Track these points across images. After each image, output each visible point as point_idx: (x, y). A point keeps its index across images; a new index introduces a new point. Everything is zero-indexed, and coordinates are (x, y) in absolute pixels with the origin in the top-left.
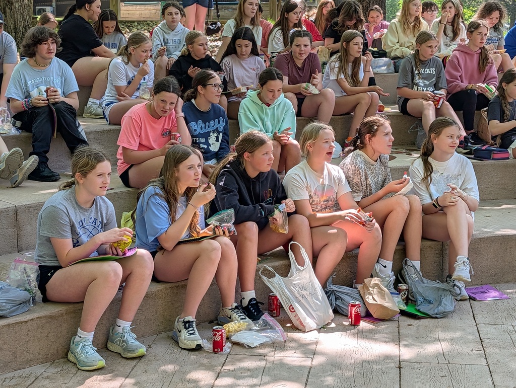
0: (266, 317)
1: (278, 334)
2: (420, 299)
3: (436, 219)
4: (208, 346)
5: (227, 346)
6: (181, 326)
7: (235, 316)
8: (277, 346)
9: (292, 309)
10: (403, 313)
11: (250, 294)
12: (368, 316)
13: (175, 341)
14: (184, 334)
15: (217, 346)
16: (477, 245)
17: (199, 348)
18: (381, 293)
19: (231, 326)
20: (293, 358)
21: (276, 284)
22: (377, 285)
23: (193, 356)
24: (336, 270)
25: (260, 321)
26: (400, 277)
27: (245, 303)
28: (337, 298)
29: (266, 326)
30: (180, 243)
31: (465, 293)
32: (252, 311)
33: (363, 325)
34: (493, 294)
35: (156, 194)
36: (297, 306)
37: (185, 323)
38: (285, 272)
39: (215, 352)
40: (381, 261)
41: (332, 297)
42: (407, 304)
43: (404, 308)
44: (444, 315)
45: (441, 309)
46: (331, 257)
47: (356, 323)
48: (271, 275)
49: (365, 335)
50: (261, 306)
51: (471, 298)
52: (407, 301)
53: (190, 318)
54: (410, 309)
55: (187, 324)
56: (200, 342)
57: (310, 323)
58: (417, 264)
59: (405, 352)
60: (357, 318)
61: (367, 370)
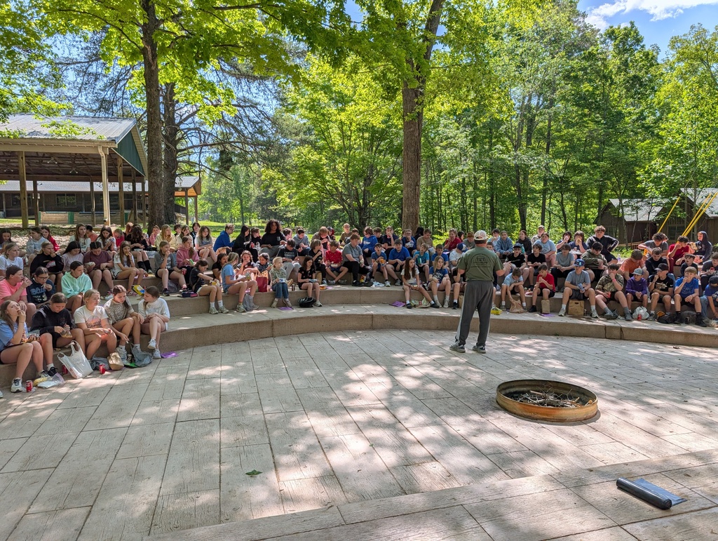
0: (57, 375)
1: (61, 381)
2: (137, 360)
4: (24, 389)
5: (34, 389)
6: (13, 382)
7: (42, 375)
8: (59, 386)
9: (71, 370)
11: (51, 365)
12: (110, 369)
13: (10, 389)
14: (14, 386)
15: (29, 389)
17: (20, 391)
20: (64, 390)
21: (65, 360)
22: (115, 356)
24: (96, 351)
25: (54, 377)
26: (129, 352)
27: (49, 369)
28: (97, 363)
29: (57, 378)
32: (52, 373)
33: (106, 373)
34: (174, 354)
36: (74, 368)
37: (15, 380)
38: (69, 354)
39: (27, 392)
40: (120, 346)
41: (95, 363)
43: (129, 364)
44: (145, 365)
45: (143, 363)
46: (94, 346)
47: (102, 373)
48: (62, 356)
49: (106, 377)
50: (57, 371)
51: (162, 357)
53: (18, 378)
54: (132, 365)
57: (79, 374)
58: (138, 345)
59: (118, 382)
60: (104, 371)
61: (96, 391)
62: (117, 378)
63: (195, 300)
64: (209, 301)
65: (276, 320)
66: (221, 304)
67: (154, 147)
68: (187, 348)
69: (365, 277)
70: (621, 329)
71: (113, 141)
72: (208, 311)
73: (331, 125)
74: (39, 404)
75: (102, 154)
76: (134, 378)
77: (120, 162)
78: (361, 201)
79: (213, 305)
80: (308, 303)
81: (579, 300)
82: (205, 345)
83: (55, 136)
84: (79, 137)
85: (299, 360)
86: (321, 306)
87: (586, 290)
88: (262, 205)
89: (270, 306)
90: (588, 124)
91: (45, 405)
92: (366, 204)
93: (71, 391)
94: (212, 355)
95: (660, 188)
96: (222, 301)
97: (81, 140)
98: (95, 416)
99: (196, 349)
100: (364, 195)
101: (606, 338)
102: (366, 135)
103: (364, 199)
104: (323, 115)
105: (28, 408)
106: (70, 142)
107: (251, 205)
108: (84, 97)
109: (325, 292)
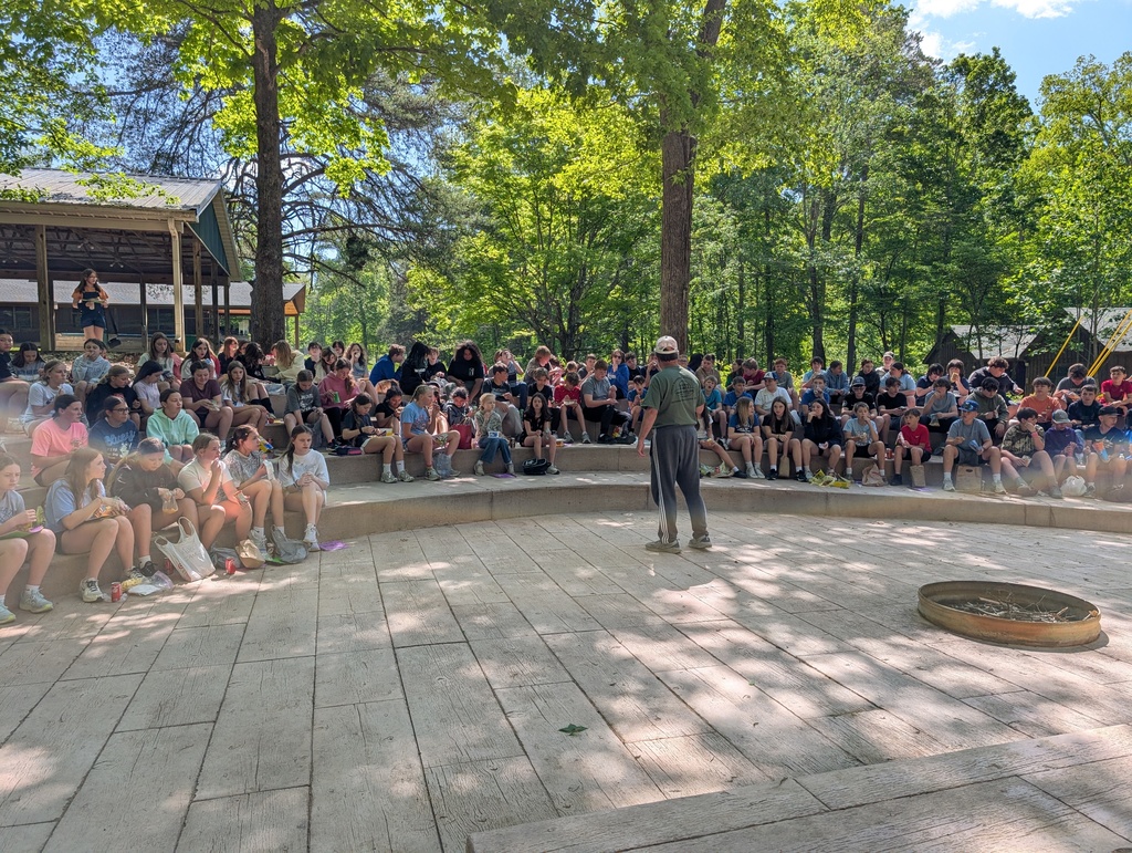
0: (159, 574)
1: (167, 584)
2: (283, 553)
3: (296, 495)
4: (107, 597)
5: (124, 597)
6: (85, 585)
8: (164, 593)
10: (267, 562)
11: (147, 558)
12: (242, 567)
13: (80, 598)
14: (87, 591)
15: (115, 597)
16: (326, 513)
17: (100, 600)
18: (252, 550)
19: (128, 582)
20: (177, 599)
21: (170, 550)
23: (94, 606)
24: (218, 536)
25: (154, 577)
26: (270, 538)
27: (143, 565)
28: (219, 557)
29: (159, 580)
30: (85, 522)
31: (317, 546)
32: (147, 571)
33: (238, 573)
34: (340, 545)
35: (63, 486)
36: (186, 565)
37: (88, 583)
38: (176, 540)
39: (113, 601)
40: (255, 527)
41: (215, 556)
42: (273, 557)
43: (270, 559)
44: (299, 561)
45: (296, 557)
47: (231, 573)
48: (164, 543)
49: (239, 579)
50: (155, 567)
51: (322, 550)
52: (274, 555)
53: (93, 579)
54: (276, 560)
55: (90, 584)
56: (101, 595)
57: (194, 574)
58: (282, 529)
59: (264, 587)
60: (233, 569)
61: (232, 600)
62: (260, 580)
63: (359, 459)
64: (381, 462)
65: (497, 492)
66: (401, 467)
67: (270, 216)
68: (357, 536)
69: (621, 429)
70: (1051, 509)
71: (193, 210)
72: (379, 478)
73: (518, 202)
74: (143, 621)
75: (174, 232)
76: (287, 581)
77: (197, 248)
78: (565, 324)
79: (387, 468)
80: (539, 469)
81: (974, 465)
82: (386, 531)
83: (97, 201)
84: (136, 203)
85: (554, 554)
86: (558, 473)
87: (985, 450)
88: (398, 331)
89: (473, 472)
90: (926, 204)
91: (155, 622)
92: (573, 327)
93: (188, 601)
94: (405, 546)
95: (1043, 305)
96: (402, 462)
97: (141, 208)
98: (247, 639)
99: (373, 538)
100: (571, 314)
101: (1026, 525)
102: (574, 219)
103: (569, 321)
104: (507, 186)
105: (126, 628)
106: (122, 211)
107: (380, 332)
108: (127, 149)
109: (562, 452)
